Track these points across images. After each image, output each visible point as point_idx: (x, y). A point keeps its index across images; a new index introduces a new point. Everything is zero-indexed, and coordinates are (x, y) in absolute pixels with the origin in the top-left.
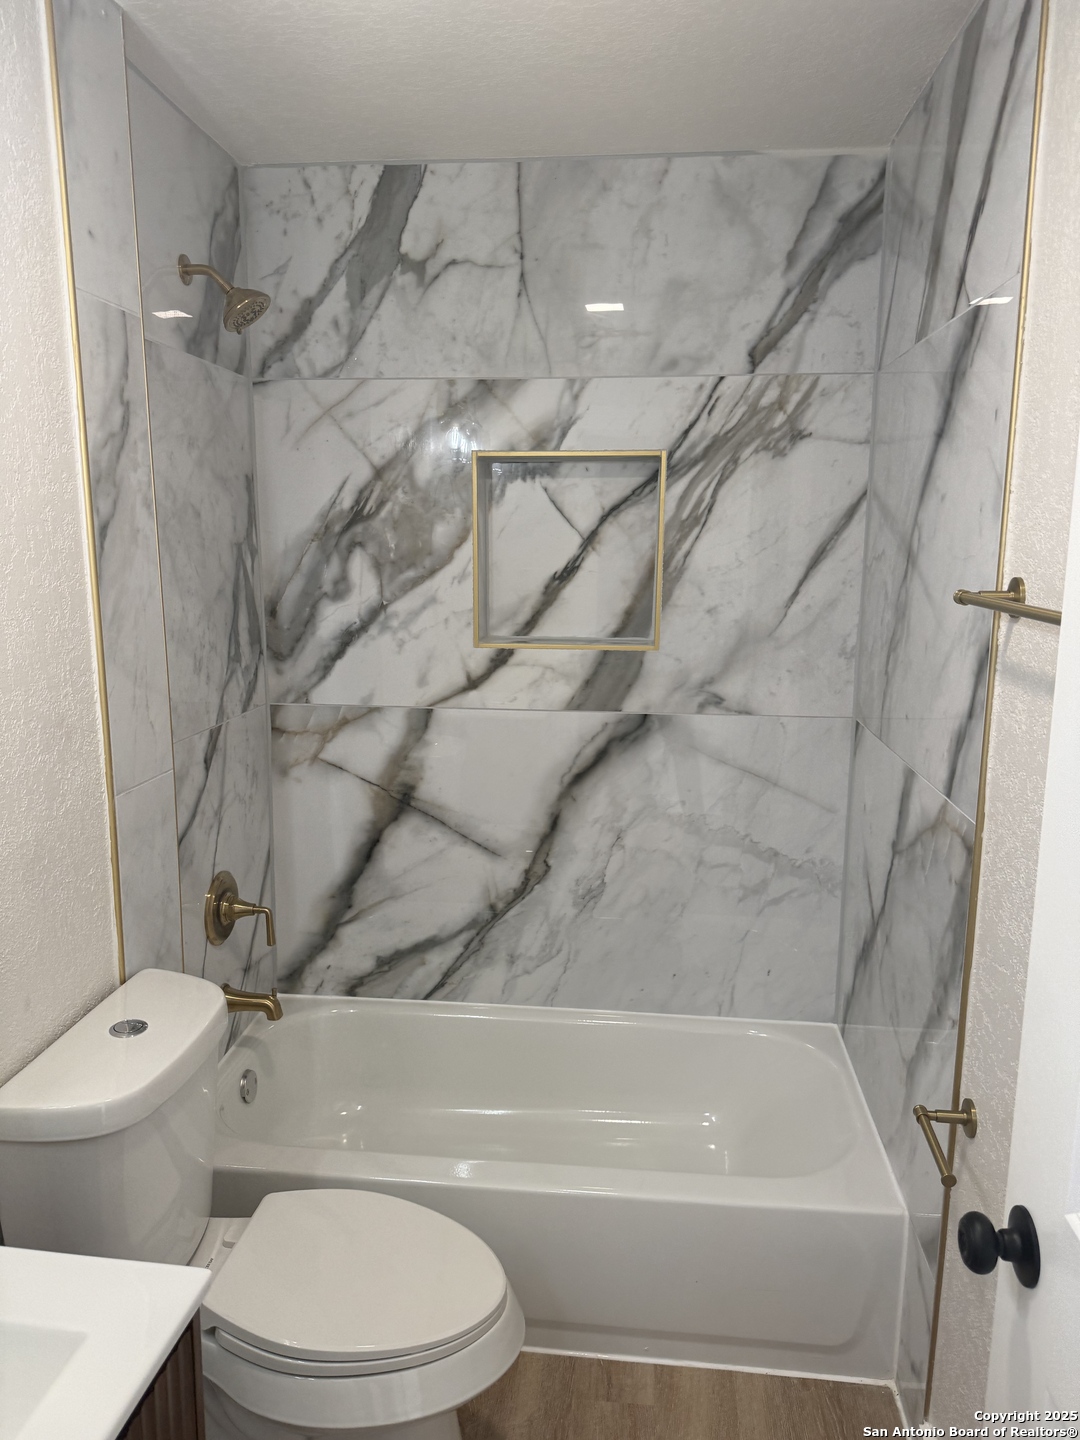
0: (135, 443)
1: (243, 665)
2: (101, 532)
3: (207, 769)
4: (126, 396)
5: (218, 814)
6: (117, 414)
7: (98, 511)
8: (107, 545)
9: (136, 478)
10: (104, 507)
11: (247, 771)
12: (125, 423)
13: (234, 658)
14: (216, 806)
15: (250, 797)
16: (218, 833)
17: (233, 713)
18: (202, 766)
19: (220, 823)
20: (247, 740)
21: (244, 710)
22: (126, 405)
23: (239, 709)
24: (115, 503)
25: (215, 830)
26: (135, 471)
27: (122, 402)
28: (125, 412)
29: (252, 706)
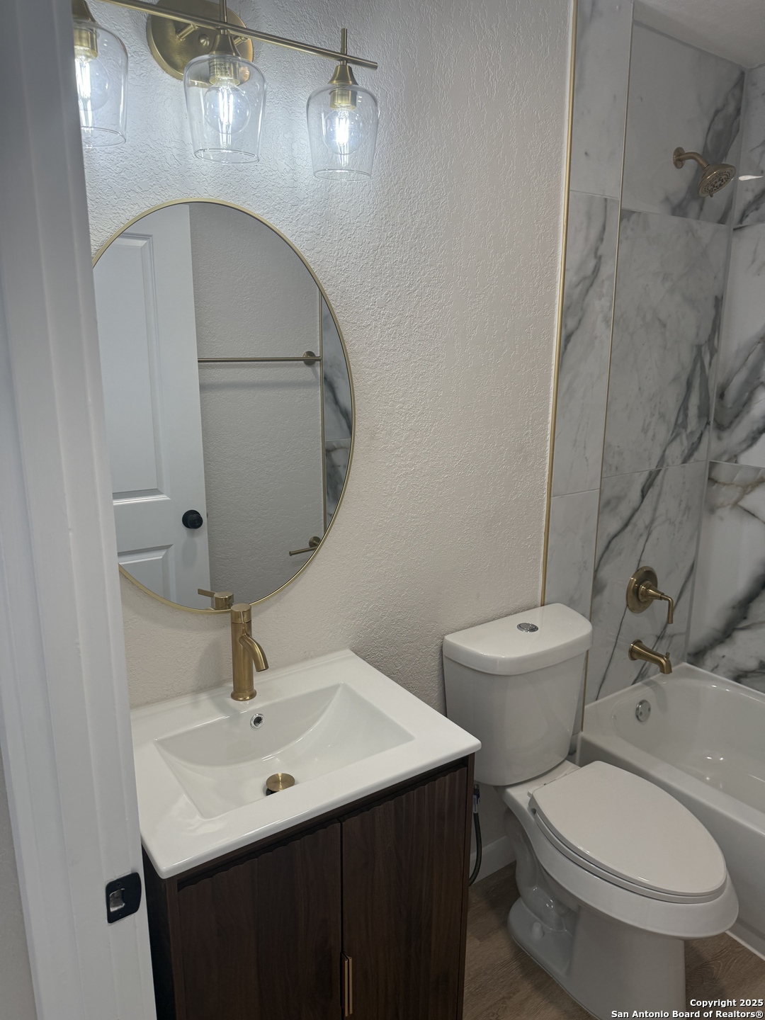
0: (603, 281)
1: (689, 430)
2: (566, 339)
3: (643, 496)
4: (599, 253)
5: (649, 528)
6: (591, 264)
7: (566, 326)
8: (569, 346)
9: (599, 305)
10: (571, 324)
11: (680, 504)
12: (596, 270)
13: (680, 425)
14: (647, 522)
15: (681, 523)
16: (647, 540)
17: (673, 463)
18: (638, 493)
19: (649, 534)
20: (684, 483)
21: (685, 461)
22: (599, 259)
23: (679, 461)
24: (580, 321)
25: (644, 537)
26: (600, 299)
27: (596, 257)
28: (597, 263)
29: (692, 460)
